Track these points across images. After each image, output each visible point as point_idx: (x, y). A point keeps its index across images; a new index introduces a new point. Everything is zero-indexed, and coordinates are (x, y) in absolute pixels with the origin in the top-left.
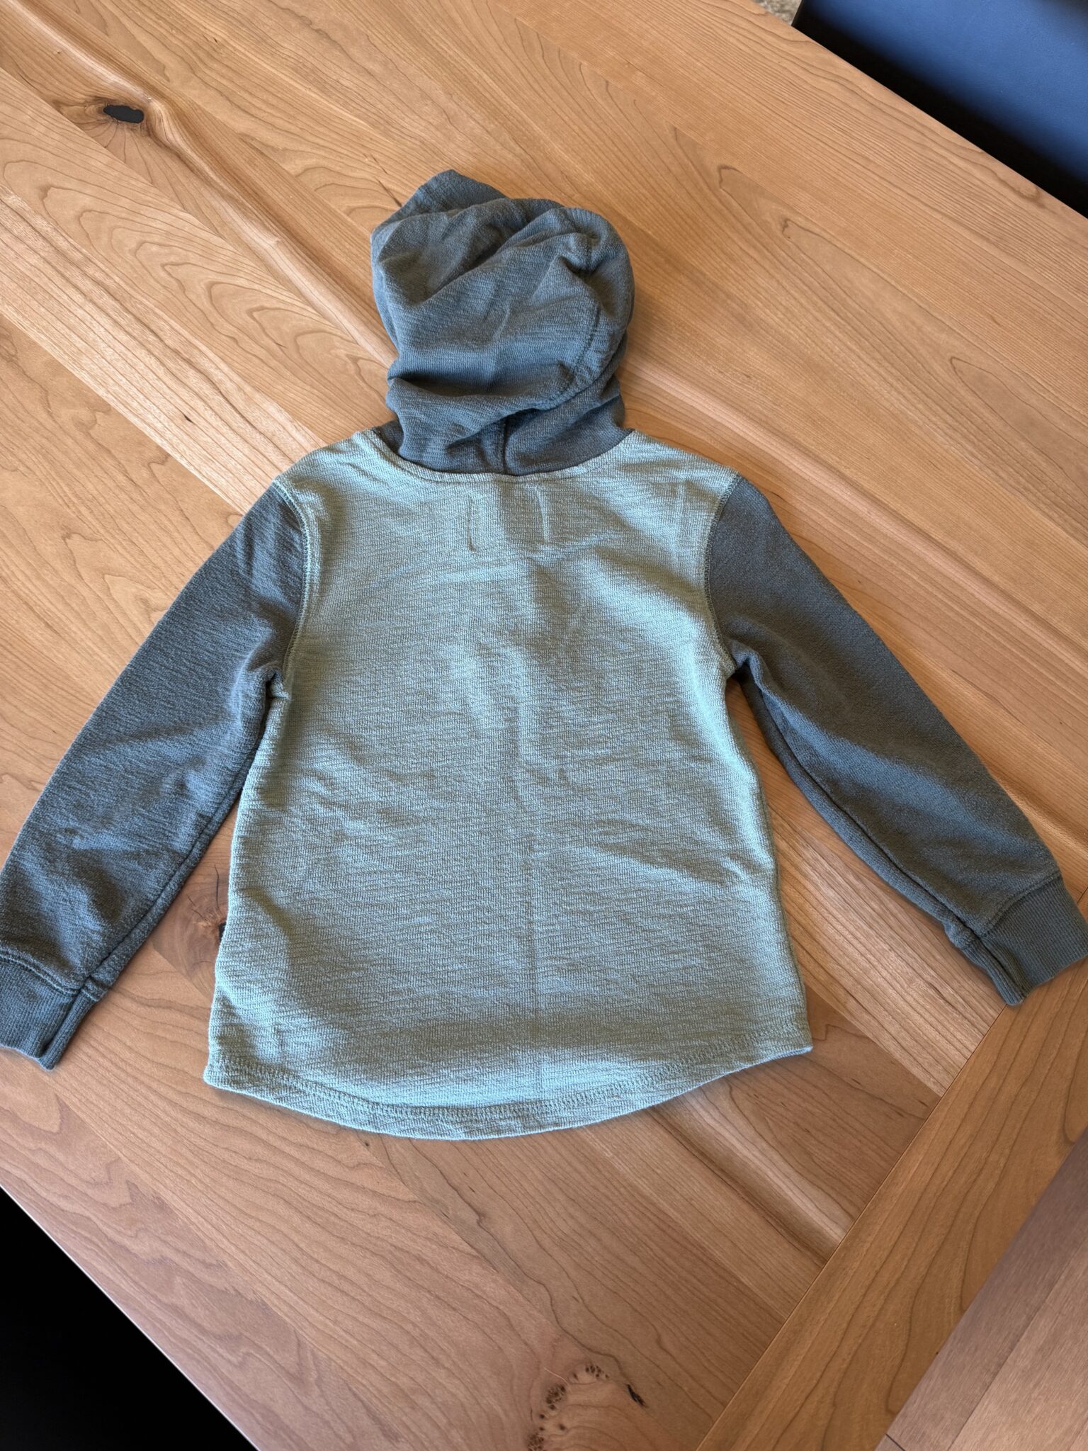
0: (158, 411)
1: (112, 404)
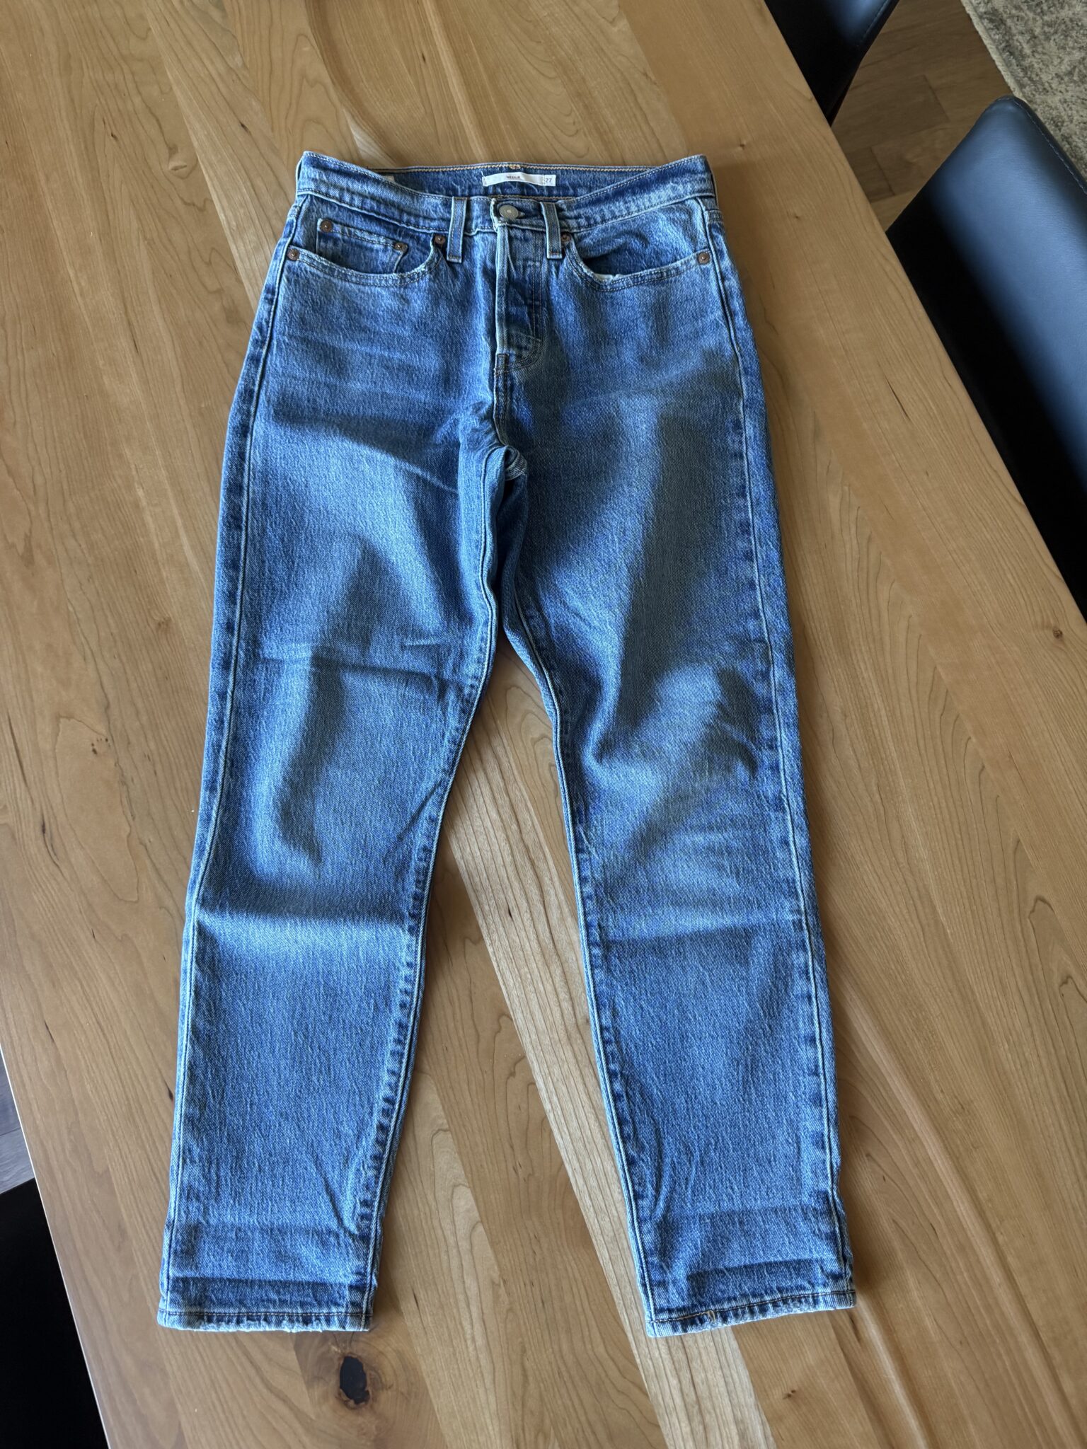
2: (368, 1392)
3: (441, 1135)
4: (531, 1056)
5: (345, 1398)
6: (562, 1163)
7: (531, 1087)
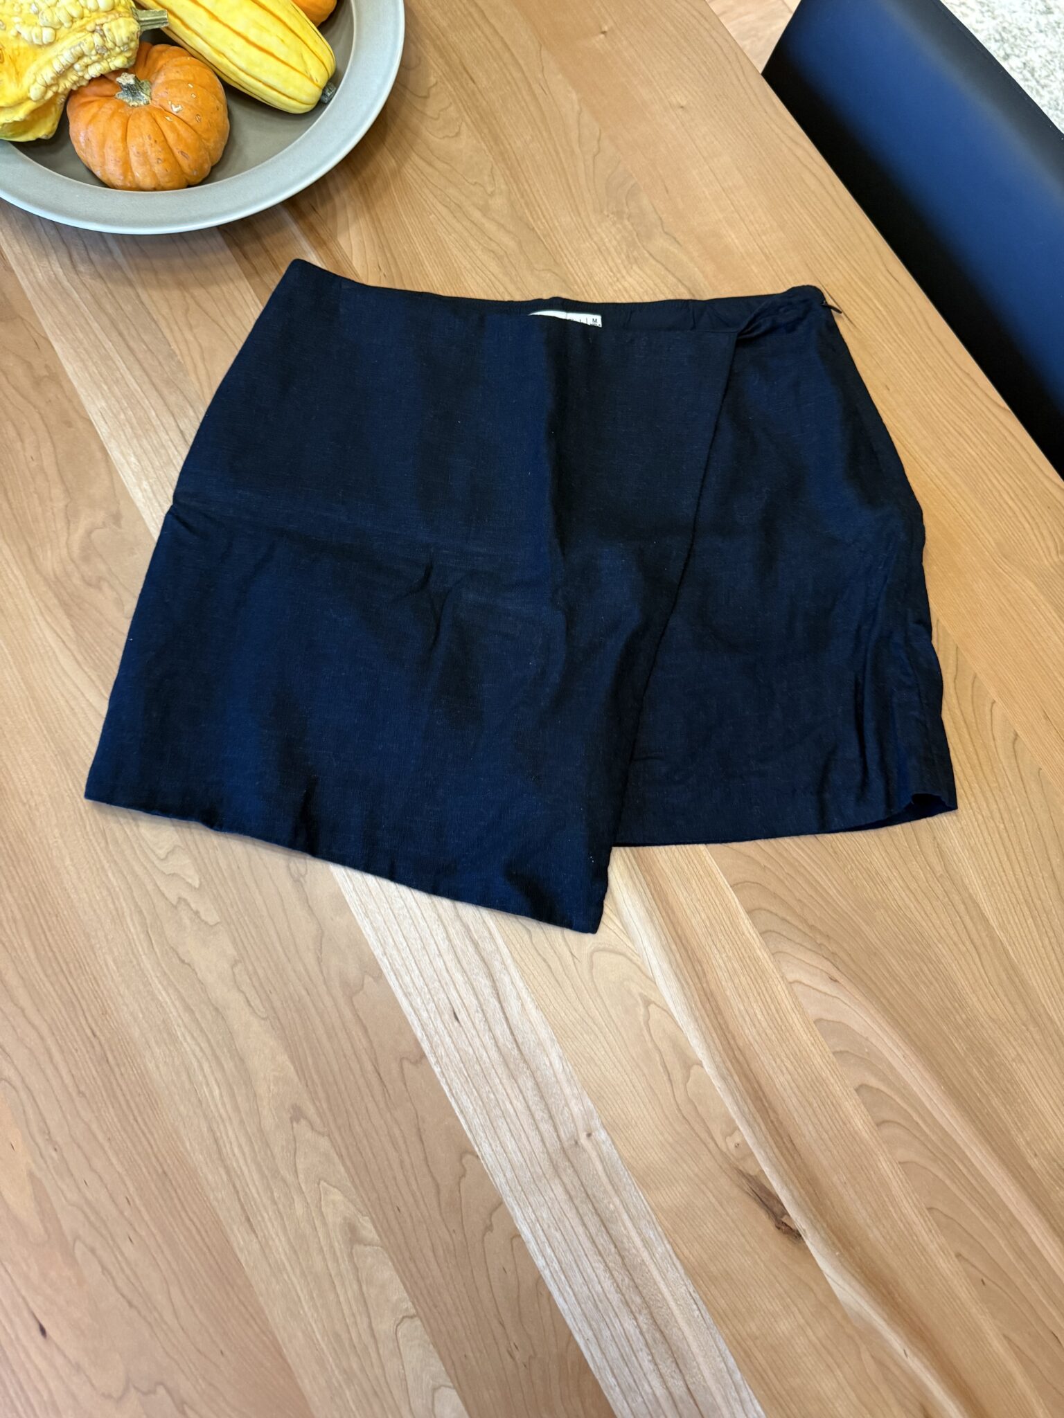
0: (428, 996)
1: (385, 971)
3: (407, 1323)
4: (509, 1201)
6: (571, 1334)
7: (515, 1242)
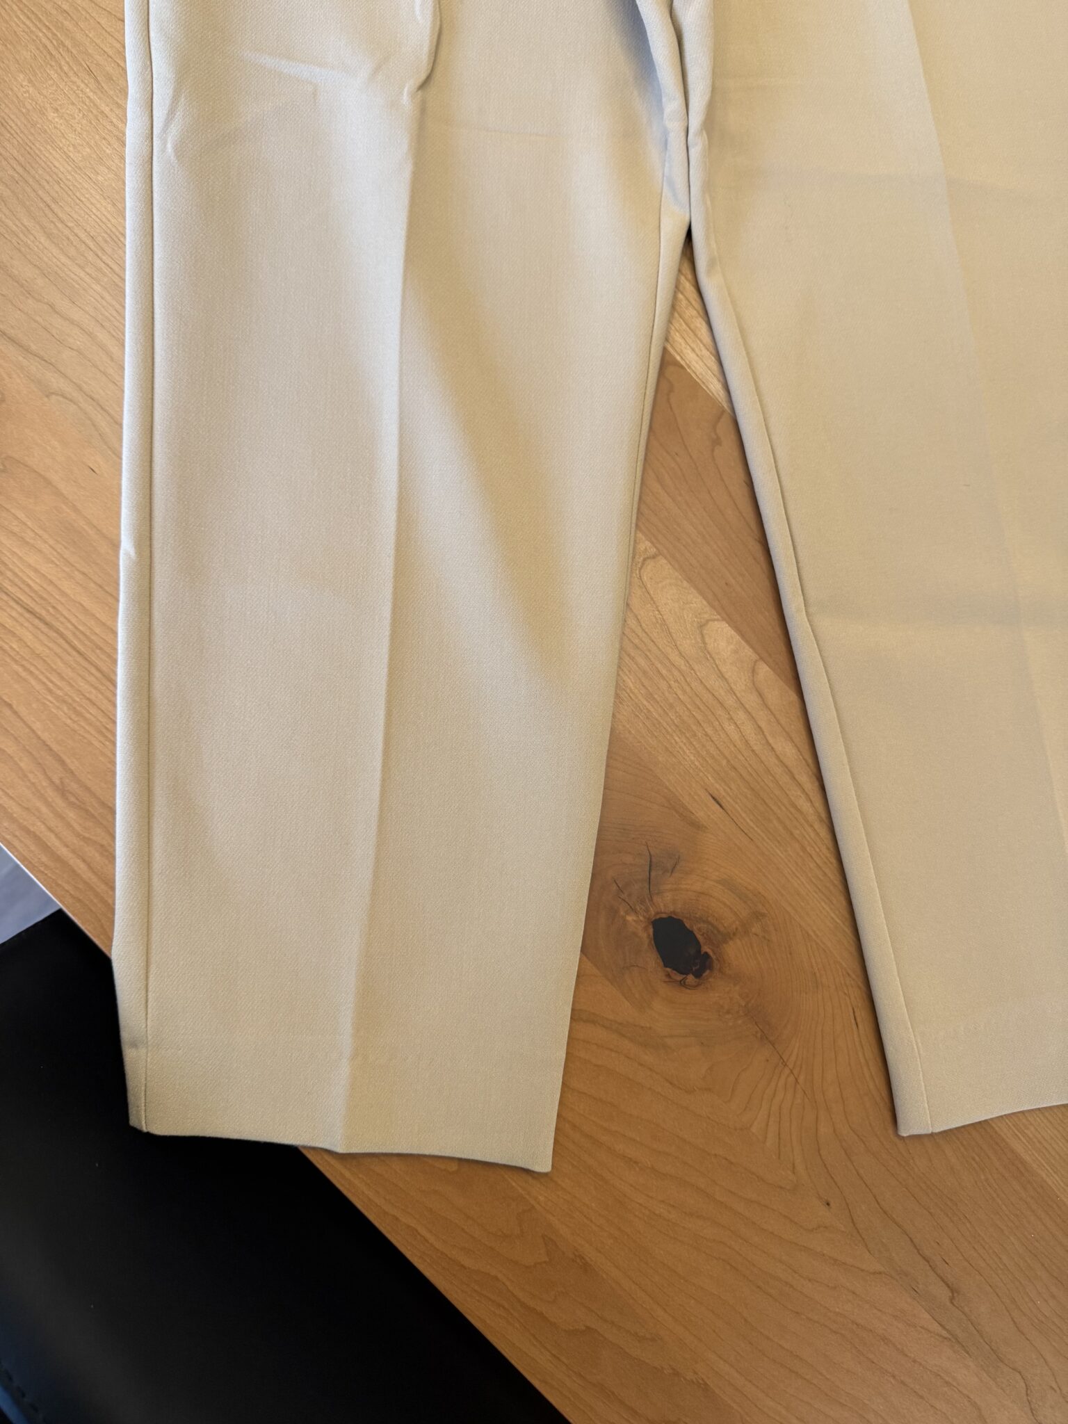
2: (706, 953)
5: (679, 977)
